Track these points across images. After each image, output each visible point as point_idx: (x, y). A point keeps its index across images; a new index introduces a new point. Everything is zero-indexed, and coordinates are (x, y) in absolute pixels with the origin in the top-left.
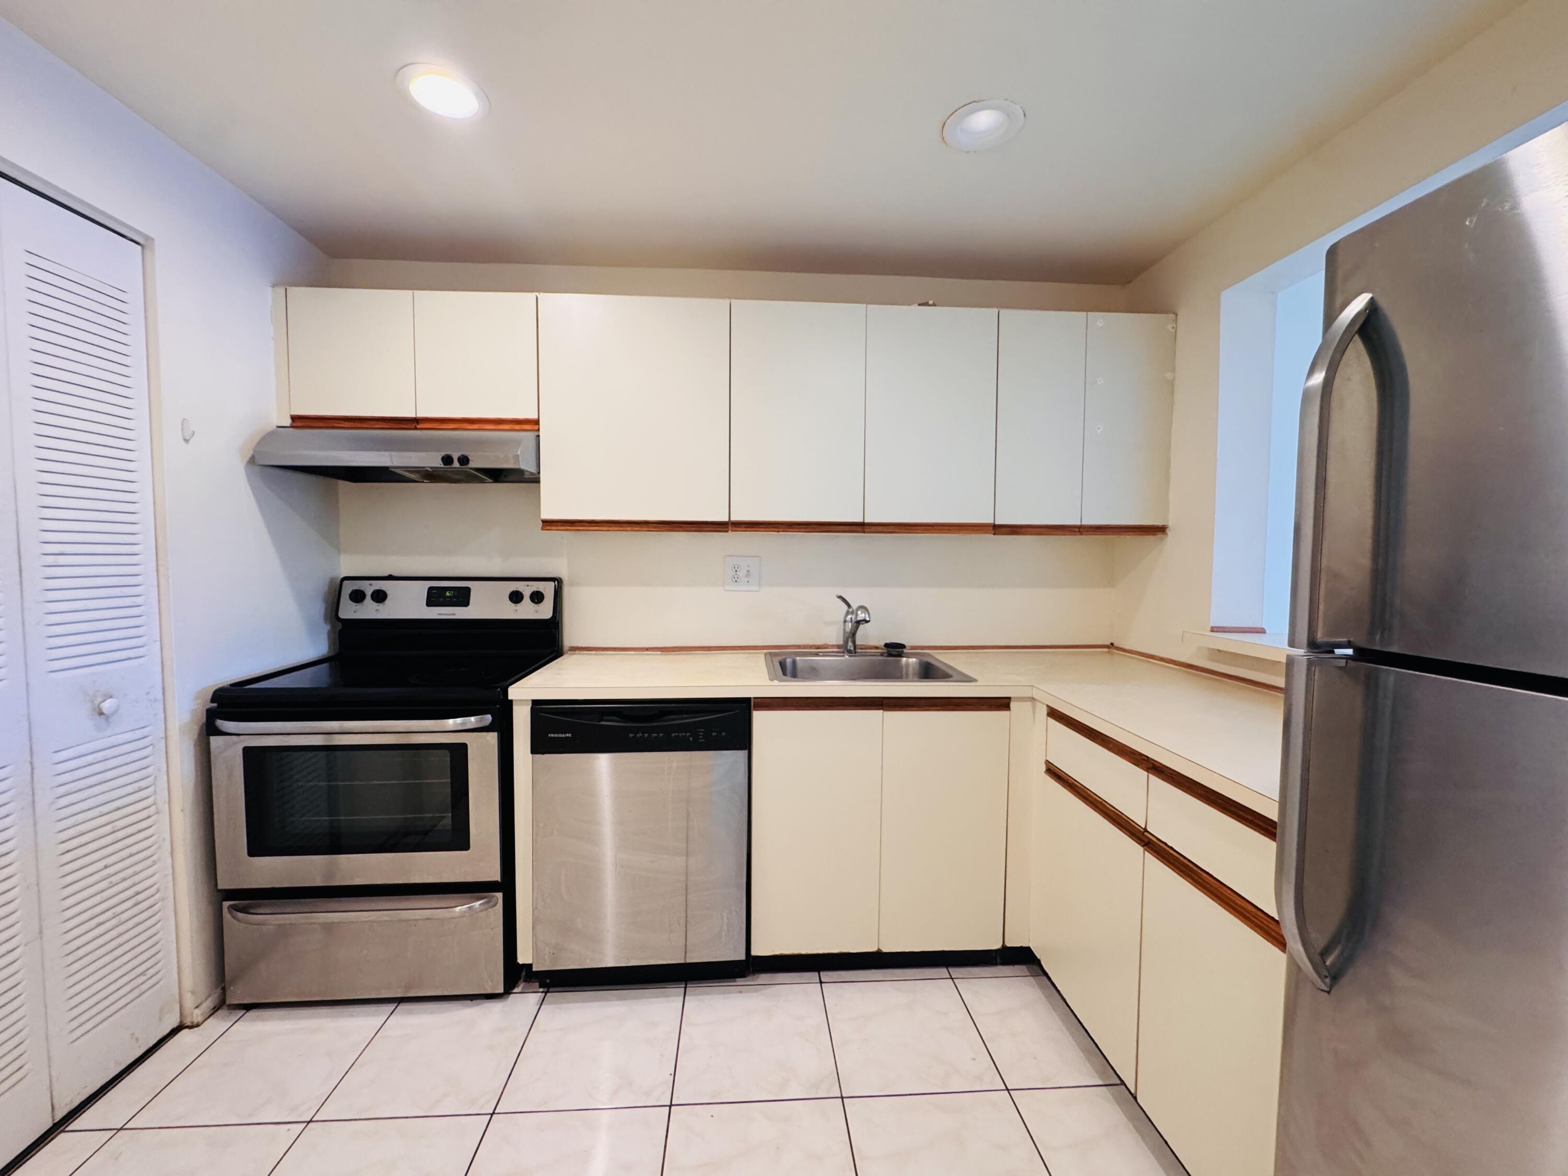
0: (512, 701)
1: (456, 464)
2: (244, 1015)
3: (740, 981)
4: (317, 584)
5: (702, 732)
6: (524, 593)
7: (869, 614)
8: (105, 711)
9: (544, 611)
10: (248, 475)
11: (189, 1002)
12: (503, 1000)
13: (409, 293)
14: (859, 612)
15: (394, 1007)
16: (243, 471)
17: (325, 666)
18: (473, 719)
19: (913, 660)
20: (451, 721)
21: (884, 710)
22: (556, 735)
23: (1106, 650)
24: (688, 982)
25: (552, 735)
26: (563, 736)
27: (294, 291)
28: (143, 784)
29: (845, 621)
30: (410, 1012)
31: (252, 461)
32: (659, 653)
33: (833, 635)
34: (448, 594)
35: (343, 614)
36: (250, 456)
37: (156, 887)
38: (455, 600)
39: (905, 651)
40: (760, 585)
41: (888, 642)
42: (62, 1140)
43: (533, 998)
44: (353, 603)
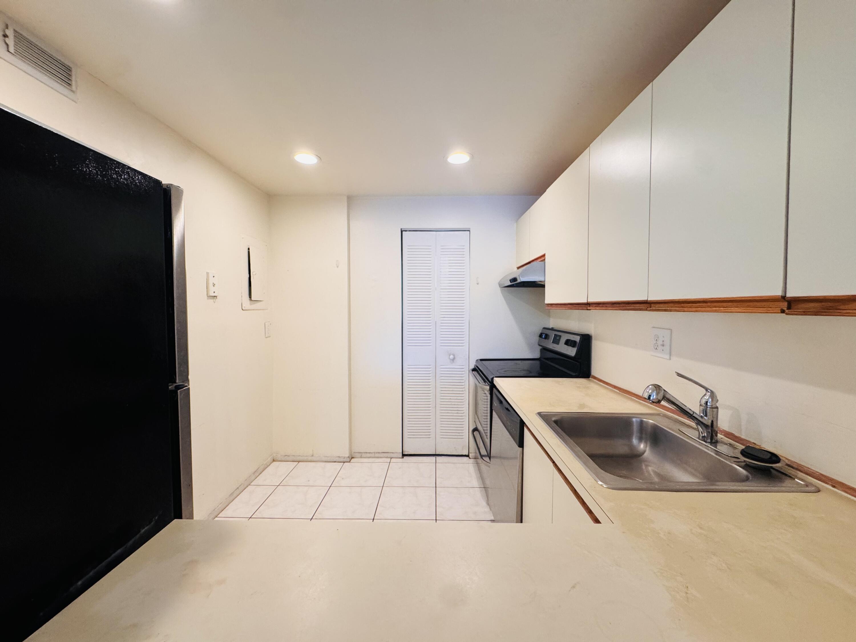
0: (493, 384)
1: (513, 282)
4: (535, 330)
6: (568, 341)
8: (450, 358)
9: (573, 352)
34: (557, 338)
35: (541, 344)
38: (558, 341)
40: (670, 355)
42: (434, 458)
44: (540, 338)
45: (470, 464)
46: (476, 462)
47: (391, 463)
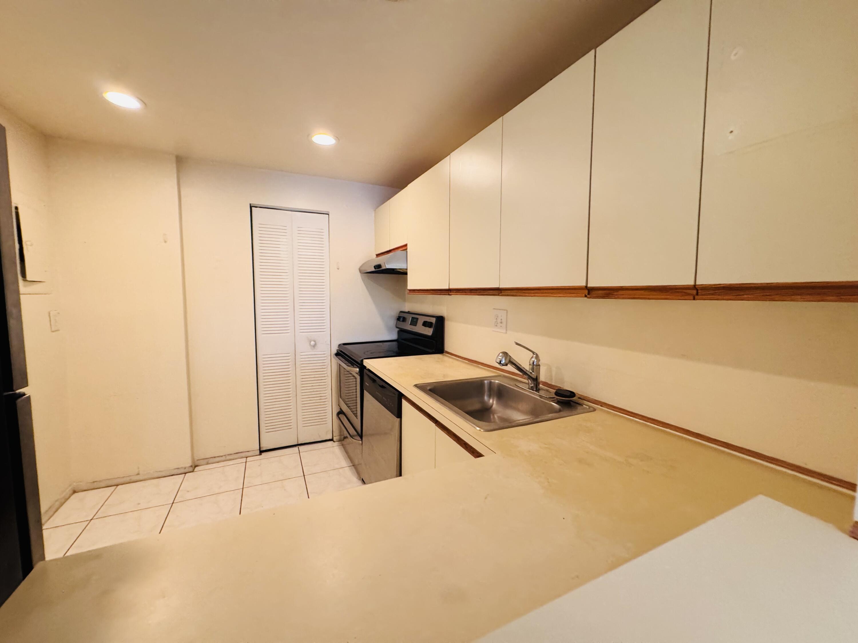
0: (364, 366)
1: (377, 269)
5: (389, 401)
8: (312, 345)
11: (334, 433)
16: (359, 276)
18: (357, 369)
28: (323, 367)
31: (361, 273)
34: (414, 320)
35: (398, 326)
36: (359, 271)
37: (326, 397)
38: (415, 323)
40: (506, 330)
42: (296, 448)
44: (398, 321)
45: (335, 447)
46: (341, 445)
47: (247, 463)
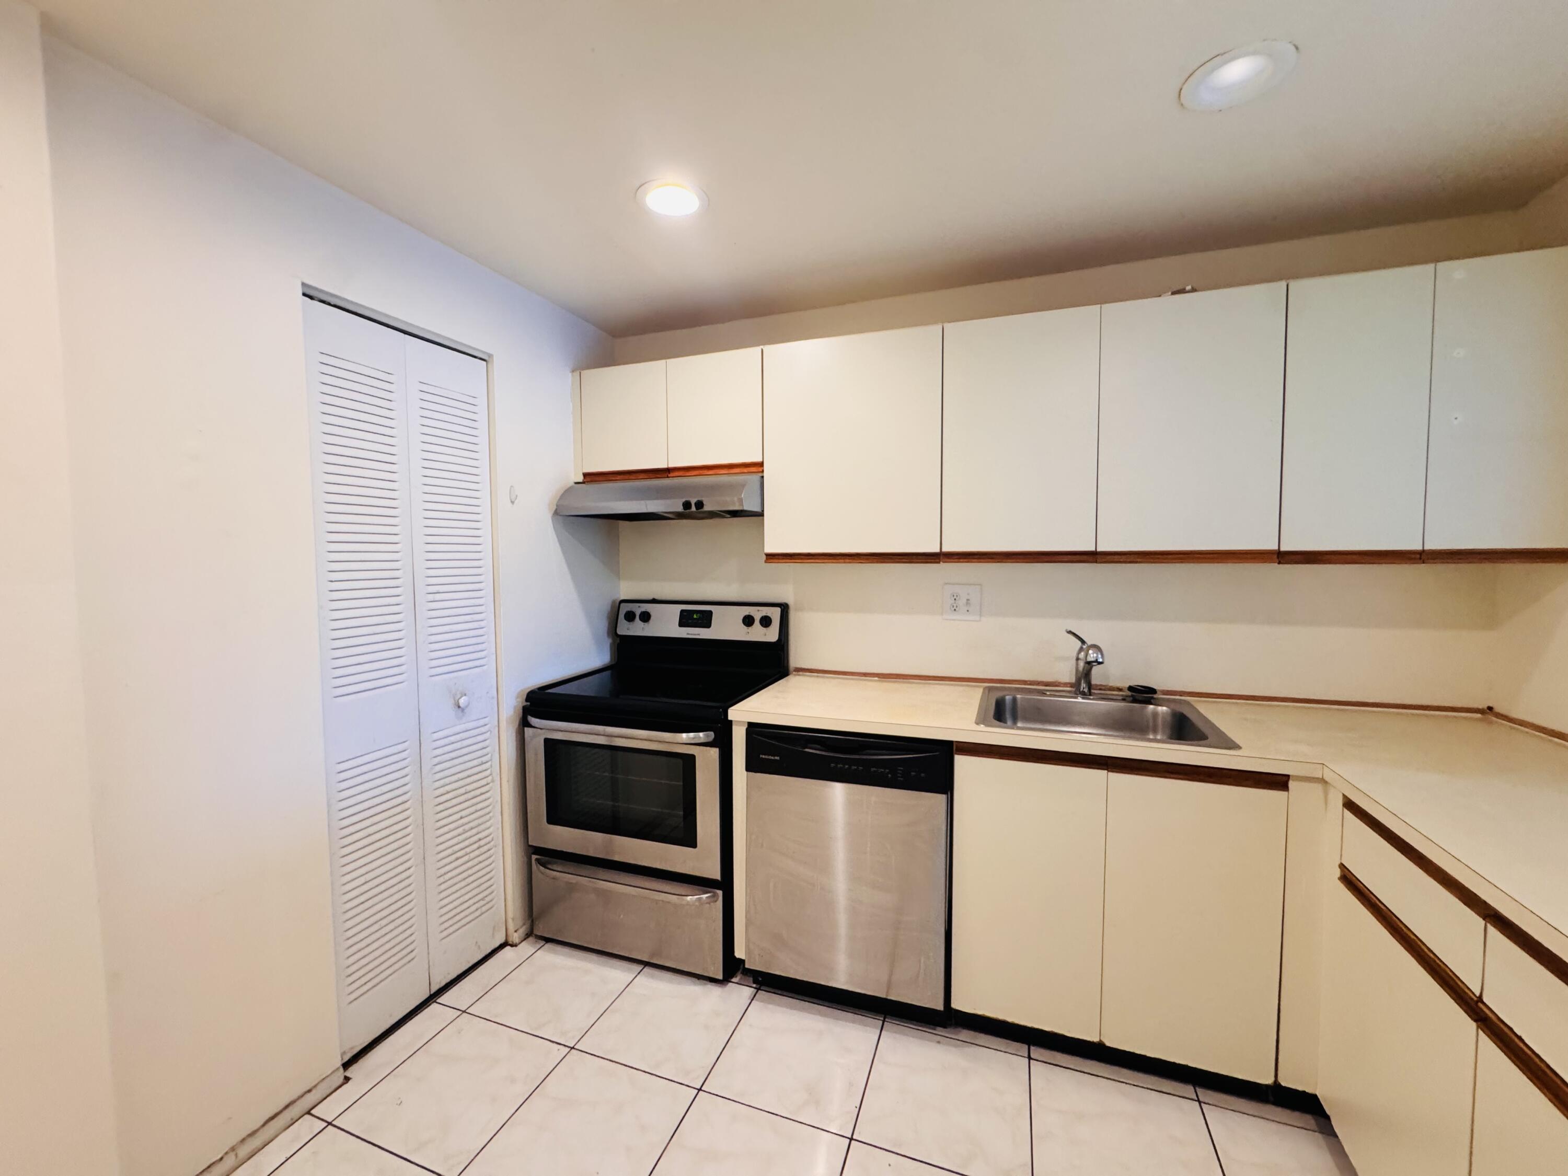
0: (731, 722)
1: (694, 509)
2: (543, 946)
3: (939, 1030)
4: (602, 606)
5: (900, 770)
6: (755, 617)
7: (1102, 655)
8: (461, 705)
9: (771, 635)
10: (552, 521)
11: (511, 928)
12: (721, 985)
13: (664, 361)
14: (1091, 652)
15: (641, 968)
16: (551, 521)
17: (608, 673)
18: (701, 734)
19: (1162, 709)
20: (684, 735)
21: (1108, 771)
22: (766, 757)
23: (1479, 715)
24: (888, 1016)
25: (763, 756)
26: (773, 758)
27: (587, 373)
28: (484, 759)
29: (1078, 659)
30: (652, 977)
31: (556, 513)
32: (876, 678)
33: (1066, 673)
34: (695, 616)
35: (621, 631)
36: (554, 509)
37: (491, 837)
38: (700, 621)
39: (1155, 696)
40: (981, 615)
41: (1132, 684)
42: (434, 1007)
43: (747, 992)
44: (608, 622)
46: (541, 942)
47: (336, 1123)
